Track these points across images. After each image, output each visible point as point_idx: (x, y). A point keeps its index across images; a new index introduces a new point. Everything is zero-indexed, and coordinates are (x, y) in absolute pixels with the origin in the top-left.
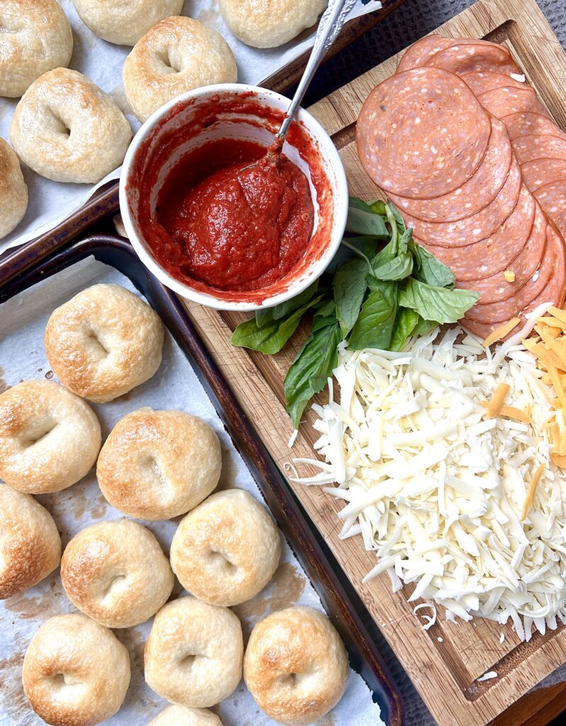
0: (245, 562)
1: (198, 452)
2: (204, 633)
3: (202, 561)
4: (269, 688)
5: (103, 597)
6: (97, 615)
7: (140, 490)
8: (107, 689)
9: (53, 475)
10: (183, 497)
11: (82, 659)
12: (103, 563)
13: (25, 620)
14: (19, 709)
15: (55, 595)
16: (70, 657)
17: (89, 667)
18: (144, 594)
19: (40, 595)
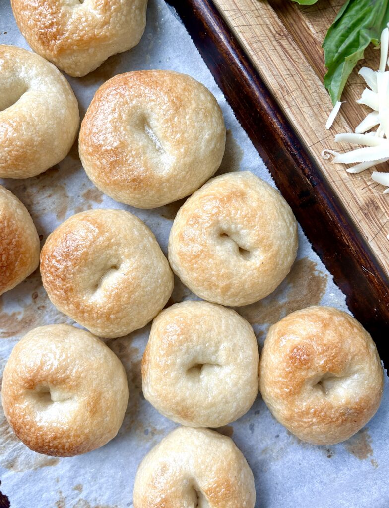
0: (263, 238)
1: (200, 107)
2: (214, 334)
3: (210, 242)
4: (299, 393)
5: (93, 293)
6: (86, 315)
7: (133, 156)
8: (103, 404)
9: (23, 140)
10: (185, 164)
11: (71, 367)
12: (91, 245)
13: (6, 339)
14: (4, 442)
15: (39, 308)
16: (56, 364)
17: (79, 377)
18: (142, 285)
19: (21, 309)
